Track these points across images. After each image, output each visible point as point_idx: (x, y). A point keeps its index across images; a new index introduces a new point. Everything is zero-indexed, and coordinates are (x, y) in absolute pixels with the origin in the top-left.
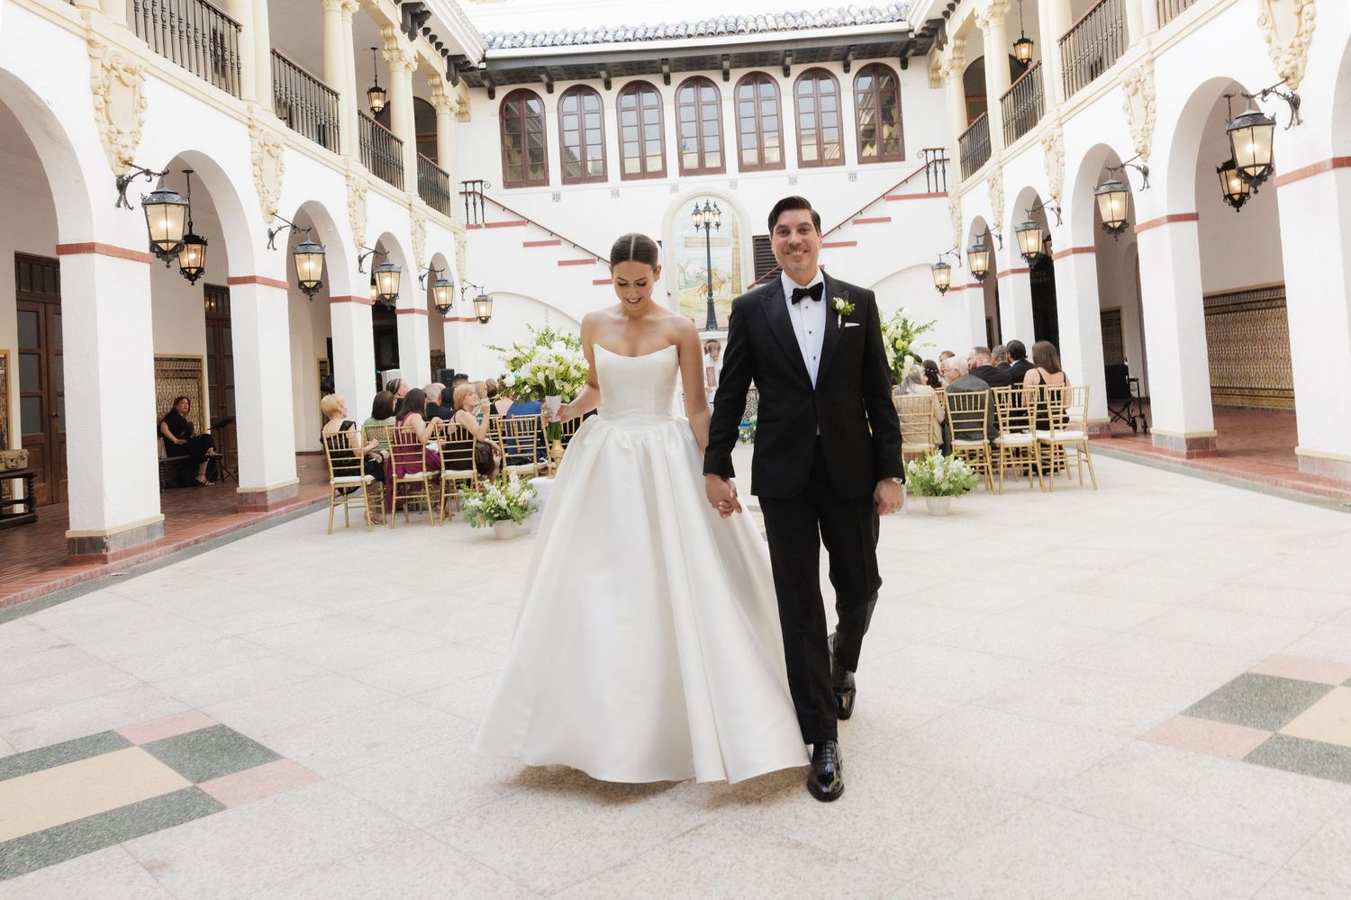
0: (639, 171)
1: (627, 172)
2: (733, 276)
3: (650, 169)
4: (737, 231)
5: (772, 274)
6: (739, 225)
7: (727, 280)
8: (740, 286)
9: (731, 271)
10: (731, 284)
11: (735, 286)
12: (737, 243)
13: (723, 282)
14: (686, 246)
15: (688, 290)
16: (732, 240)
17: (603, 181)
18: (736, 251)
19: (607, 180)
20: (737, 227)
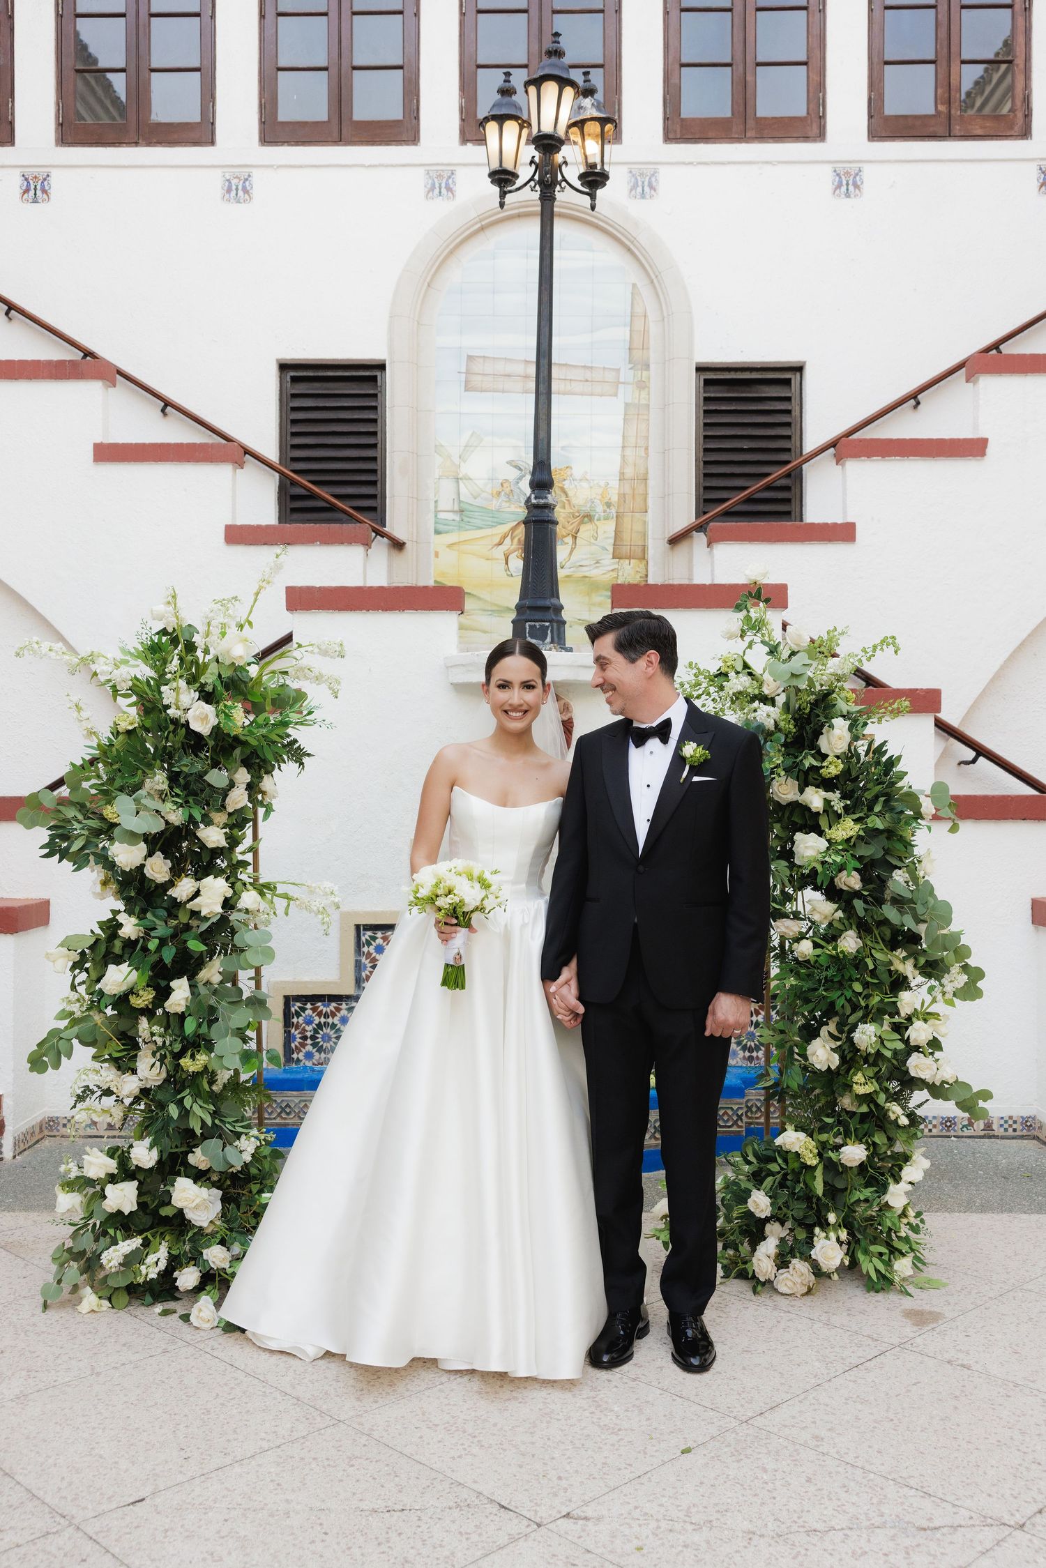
0: (324, 117)
1: (285, 114)
2: (622, 497)
3: (362, 111)
4: (645, 347)
5: (749, 500)
6: (654, 329)
7: (600, 508)
8: (644, 535)
9: (615, 483)
10: (608, 528)
11: (626, 536)
12: (642, 385)
13: (588, 517)
14: (467, 389)
15: (465, 535)
16: (627, 374)
17: (196, 143)
18: (634, 412)
19: (212, 142)
20: (645, 332)
